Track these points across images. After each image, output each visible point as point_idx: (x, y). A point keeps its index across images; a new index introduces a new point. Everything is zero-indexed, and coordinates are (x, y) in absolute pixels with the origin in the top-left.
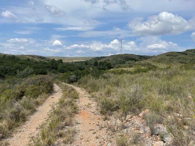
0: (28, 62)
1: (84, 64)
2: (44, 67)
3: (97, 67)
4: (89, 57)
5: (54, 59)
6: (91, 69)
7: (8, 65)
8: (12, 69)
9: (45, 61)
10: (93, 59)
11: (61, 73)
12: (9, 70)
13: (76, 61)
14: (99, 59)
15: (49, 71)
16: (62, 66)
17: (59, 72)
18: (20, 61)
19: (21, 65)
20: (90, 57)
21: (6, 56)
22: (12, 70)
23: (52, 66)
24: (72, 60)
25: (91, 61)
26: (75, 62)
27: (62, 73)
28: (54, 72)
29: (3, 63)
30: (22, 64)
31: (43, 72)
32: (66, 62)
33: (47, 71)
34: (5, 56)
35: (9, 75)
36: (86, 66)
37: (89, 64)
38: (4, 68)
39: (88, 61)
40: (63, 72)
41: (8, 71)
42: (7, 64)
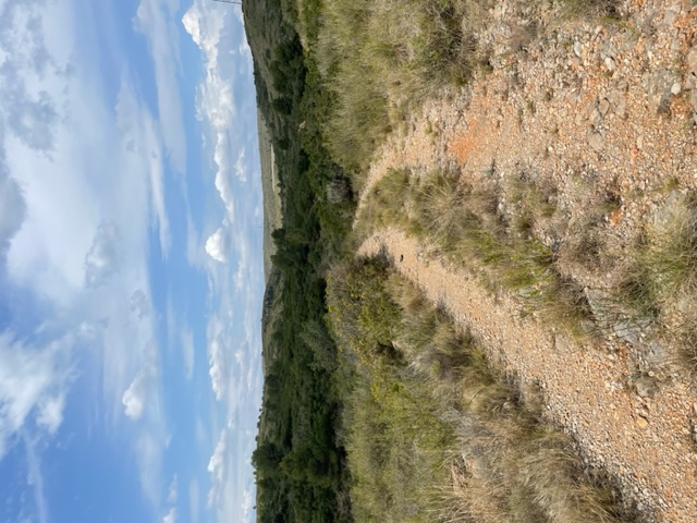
0: (287, 336)
1: (285, 152)
2: (302, 289)
3: (294, 102)
4: (260, 134)
5: (272, 257)
6: (302, 125)
7: (298, 394)
8: (308, 383)
9: (282, 285)
10: (267, 119)
11: (318, 233)
12: (311, 391)
13: (275, 181)
14: (266, 93)
15: (313, 271)
16: (296, 232)
17: (316, 240)
18: (285, 362)
19: (295, 359)
20: (260, 129)
21: (268, 402)
22: (311, 382)
23: (296, 264)
24: (273, 198)
25: (272, 126)
26: (278, 185)
27: (321, 232)
28: (318, 258)
29: (290, 410)
30: (292, 355)
31: (317, 292)
32: (279, 216)
33: (313, 278)
34: (268, 405)
35: (327, 390)
36: (294, 143)
37: (286, 132)
38: (306, 405)
39: (276, 138)
40: (318, 228)
41: (317, 395)
42: (295, 397)
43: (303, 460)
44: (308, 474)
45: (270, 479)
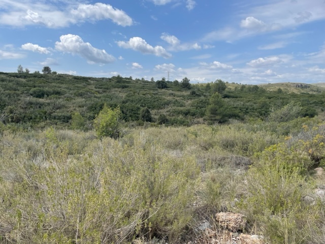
9: (311, 93)
12: (251, 108)
15: (323, 110)
18: (266, 94)
19: (268, 100)
21: (244, 87)
22: (255, 108)
29: (241, 97)
30: (270, 98)
31: (309, 112)
33: (318, 110)
35: (251, 116)
38: (243, 105)
41: (248, 110)
42: (248, 100)
43: (218, 103)
44: (211, 105)
45: (210, 89)
